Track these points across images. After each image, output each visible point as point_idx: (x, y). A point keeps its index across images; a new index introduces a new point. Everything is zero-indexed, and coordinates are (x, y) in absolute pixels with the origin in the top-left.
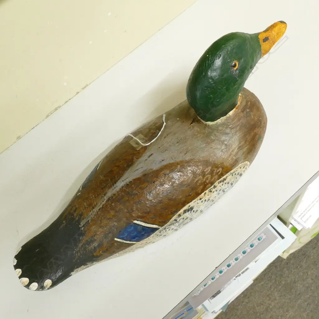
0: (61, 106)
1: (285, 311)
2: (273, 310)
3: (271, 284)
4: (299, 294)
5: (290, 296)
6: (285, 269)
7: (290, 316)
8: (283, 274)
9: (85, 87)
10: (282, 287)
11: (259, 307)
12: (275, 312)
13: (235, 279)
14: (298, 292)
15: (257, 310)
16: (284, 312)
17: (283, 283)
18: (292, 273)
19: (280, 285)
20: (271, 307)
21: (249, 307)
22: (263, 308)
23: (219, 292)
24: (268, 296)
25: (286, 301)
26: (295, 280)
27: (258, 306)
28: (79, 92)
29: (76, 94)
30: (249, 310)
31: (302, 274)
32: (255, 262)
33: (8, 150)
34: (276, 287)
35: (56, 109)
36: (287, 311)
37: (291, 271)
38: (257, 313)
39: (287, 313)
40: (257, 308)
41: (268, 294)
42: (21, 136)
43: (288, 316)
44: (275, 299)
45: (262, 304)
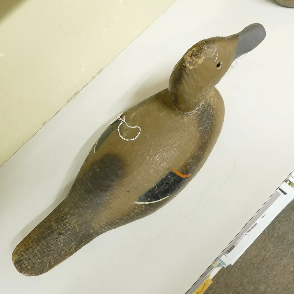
0: (79, 91)
1: (279, 259)
2: (268, 260)
3: (265, 237)
4: (291, 244)
5: (283, 246)
6: (276, 222)
7: (284, 263)
8: (275, 227)
9: (100, 72)
10: (275, 239)
11: (256, 258)
12: (271, 261)
13: (246, 234)
14: (290, 242)
15: (254, 261)
16: (279, 261)
17: (276, 235)
18: (283, 225)
19: (273, 237)
20: (266, 257)
21: (247, 259)
22: (260, 259)
23: (233, 247)
24: (263, 248)
25: (280, 251)
26: (286, 232)
27: (254, 258)
28: (94, 77)
29: (92, 79)
30: (247, 261)
31: (292, 226)
32: (262, 218)
33: (36, 135)
34: (270, 239)
35: (75, 94)
36: (282, 259)
37: (282, 225)
38: (254, 264)
39: (281, 261)
40: (254, 260)
41: (263, 246)
42: (46, 122)
43: (283, 264)
44: (270, 250)
45: (259, 256)
